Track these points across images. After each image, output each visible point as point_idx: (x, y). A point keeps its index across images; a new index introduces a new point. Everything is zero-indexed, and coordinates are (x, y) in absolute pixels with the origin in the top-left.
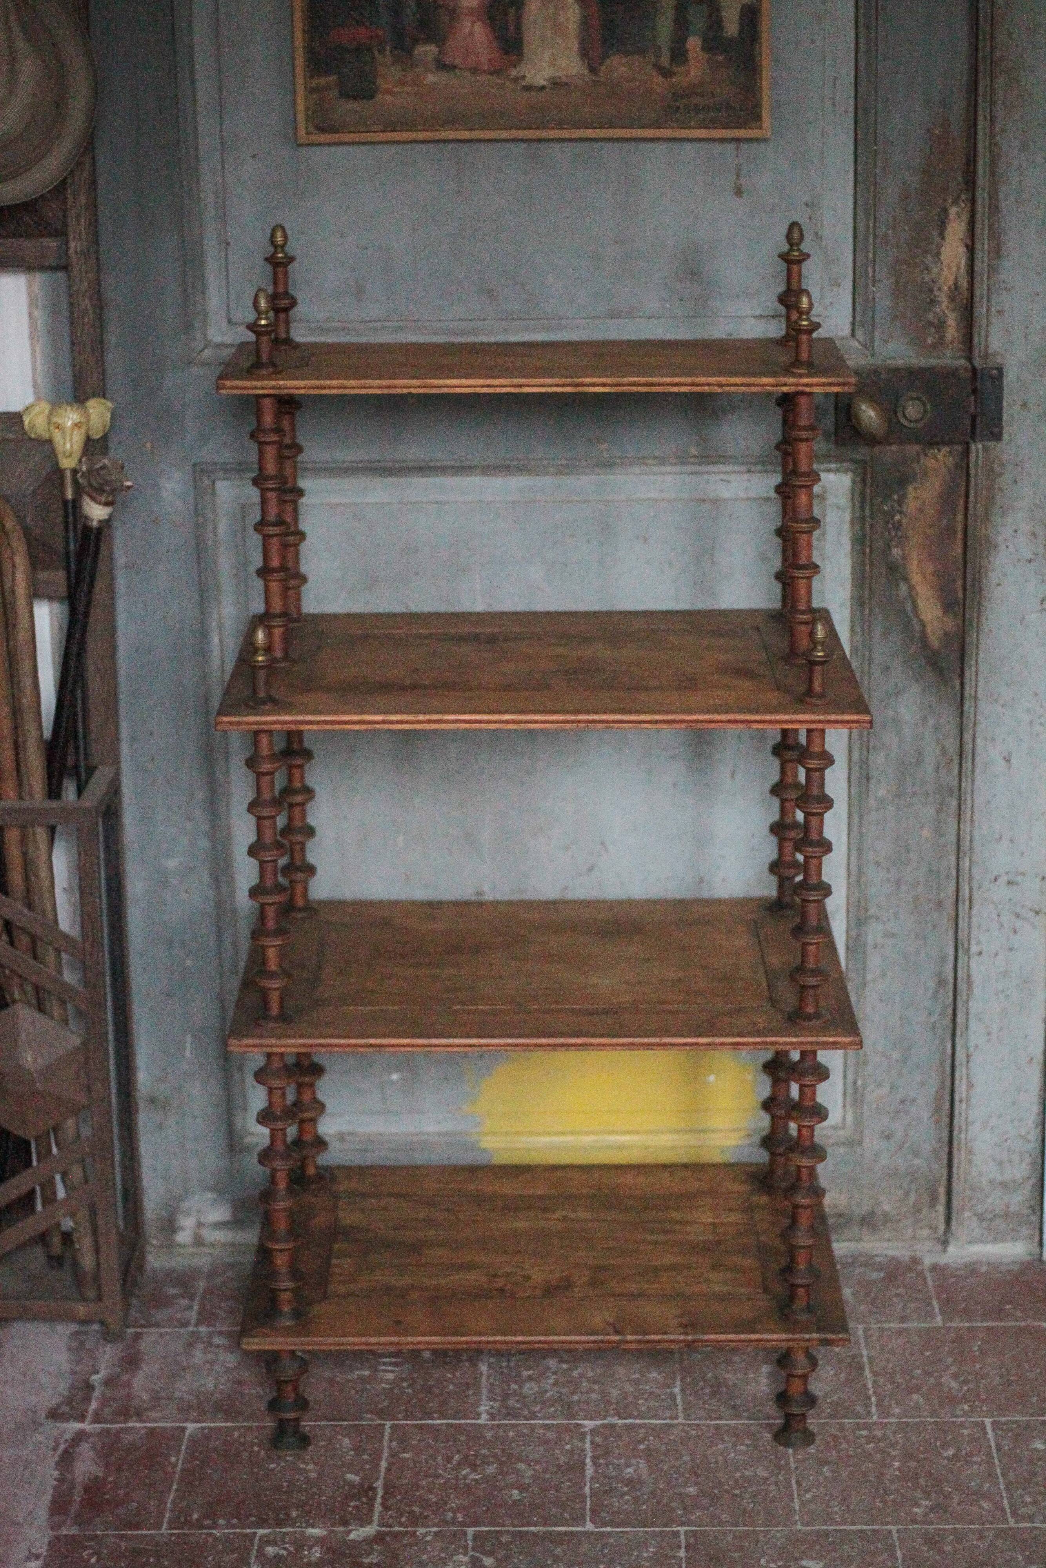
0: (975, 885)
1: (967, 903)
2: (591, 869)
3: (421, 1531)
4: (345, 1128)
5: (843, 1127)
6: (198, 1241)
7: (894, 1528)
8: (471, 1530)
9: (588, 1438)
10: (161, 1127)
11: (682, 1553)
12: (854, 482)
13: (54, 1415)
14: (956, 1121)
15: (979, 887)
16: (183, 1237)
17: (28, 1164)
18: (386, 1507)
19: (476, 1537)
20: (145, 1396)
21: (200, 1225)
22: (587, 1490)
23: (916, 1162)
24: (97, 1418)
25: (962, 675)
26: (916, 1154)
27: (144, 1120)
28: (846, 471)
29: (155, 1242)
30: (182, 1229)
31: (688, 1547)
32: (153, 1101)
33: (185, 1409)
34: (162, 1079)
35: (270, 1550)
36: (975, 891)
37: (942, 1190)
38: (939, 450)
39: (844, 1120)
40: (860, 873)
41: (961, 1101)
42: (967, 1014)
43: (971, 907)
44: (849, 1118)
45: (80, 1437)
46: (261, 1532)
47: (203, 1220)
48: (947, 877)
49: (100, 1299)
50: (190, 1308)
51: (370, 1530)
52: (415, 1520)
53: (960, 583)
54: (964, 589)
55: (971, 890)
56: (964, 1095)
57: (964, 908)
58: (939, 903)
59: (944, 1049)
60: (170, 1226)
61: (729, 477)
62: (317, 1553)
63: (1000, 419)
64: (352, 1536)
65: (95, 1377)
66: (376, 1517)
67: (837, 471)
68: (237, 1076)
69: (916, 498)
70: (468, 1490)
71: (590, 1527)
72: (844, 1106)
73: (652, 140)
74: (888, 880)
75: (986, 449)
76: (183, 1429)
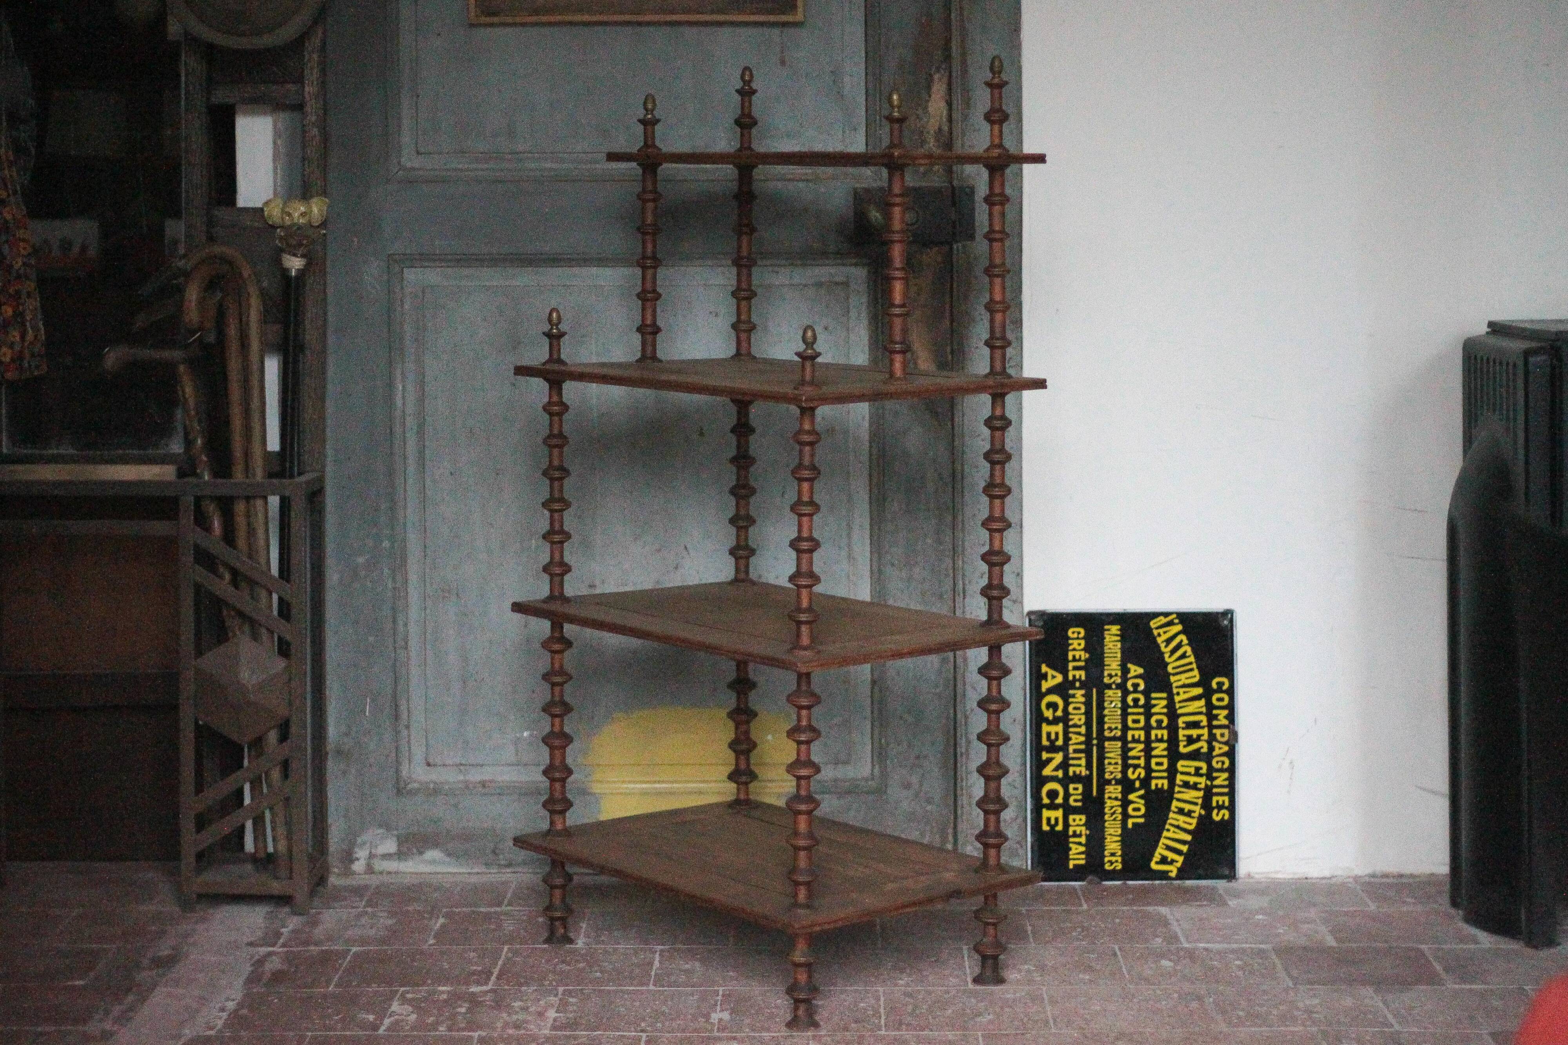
0: (967, 582)
1: (962, 595)
2: (676, 568)
3: (523, 988)
4: (487, 777)
5: (873, 779)
6: (370, 870)
7: (881, 989)
8: (561, 989)
9: (658, 953)
10: (344, 773)
11: (719, 998)
12: (869, 272)
13: (251, 944)
14: (959, 773)
15: (970, 582)
16: (358, 866)
17: (240, 766)
18: (498, 978)
19: (564, 991)
20: (322, 937)
21: (371, 856)
22: (653, 973)
23: (929, 808)
24: (284, 946)
25: (952, 420)
26: (929, 801)
27: (332, 766)
28: (864, 265)
29: (336, 870)
30: (358, 859)
31: (723, 996)
32: (339, 752)
33: (350, 941)
34: (347, 734)
35: (409, 996)
36: (967, 587)
37: (950, 831)
38: (931, 249)
39: (872, 775)
40: (880, 571)
41: (962, 755)
42: (964, 684)
43: (964, 598)
44: (877, 770)
45: (270, 954)
46: (402, 989)
47: (373, 851)
48: (947, 575)
49: (291, 878)
50: (361, 901)
51: (485, 988)
52: (521, 985)
53: (949, 349)
54: (952, 352)
55: (964, 584)
56: (963, 750)
57: (959, 599)
58: (941, 597)
59: (949, 713)
60: (348, 858)
61: (776, 269)
62: (445, 996)
63: (973, 224)
64: (471, 990)
65: (283, 930)
66: (491, 983)
67: (856, 265)
68: (405, 733)
69: (916, 285)
70: (562, 972)
71: (651, 987)
72: (872, 762)
73: (720, 24)
74: (901, 579)
75: (964, 247)
76: (350, 950)
